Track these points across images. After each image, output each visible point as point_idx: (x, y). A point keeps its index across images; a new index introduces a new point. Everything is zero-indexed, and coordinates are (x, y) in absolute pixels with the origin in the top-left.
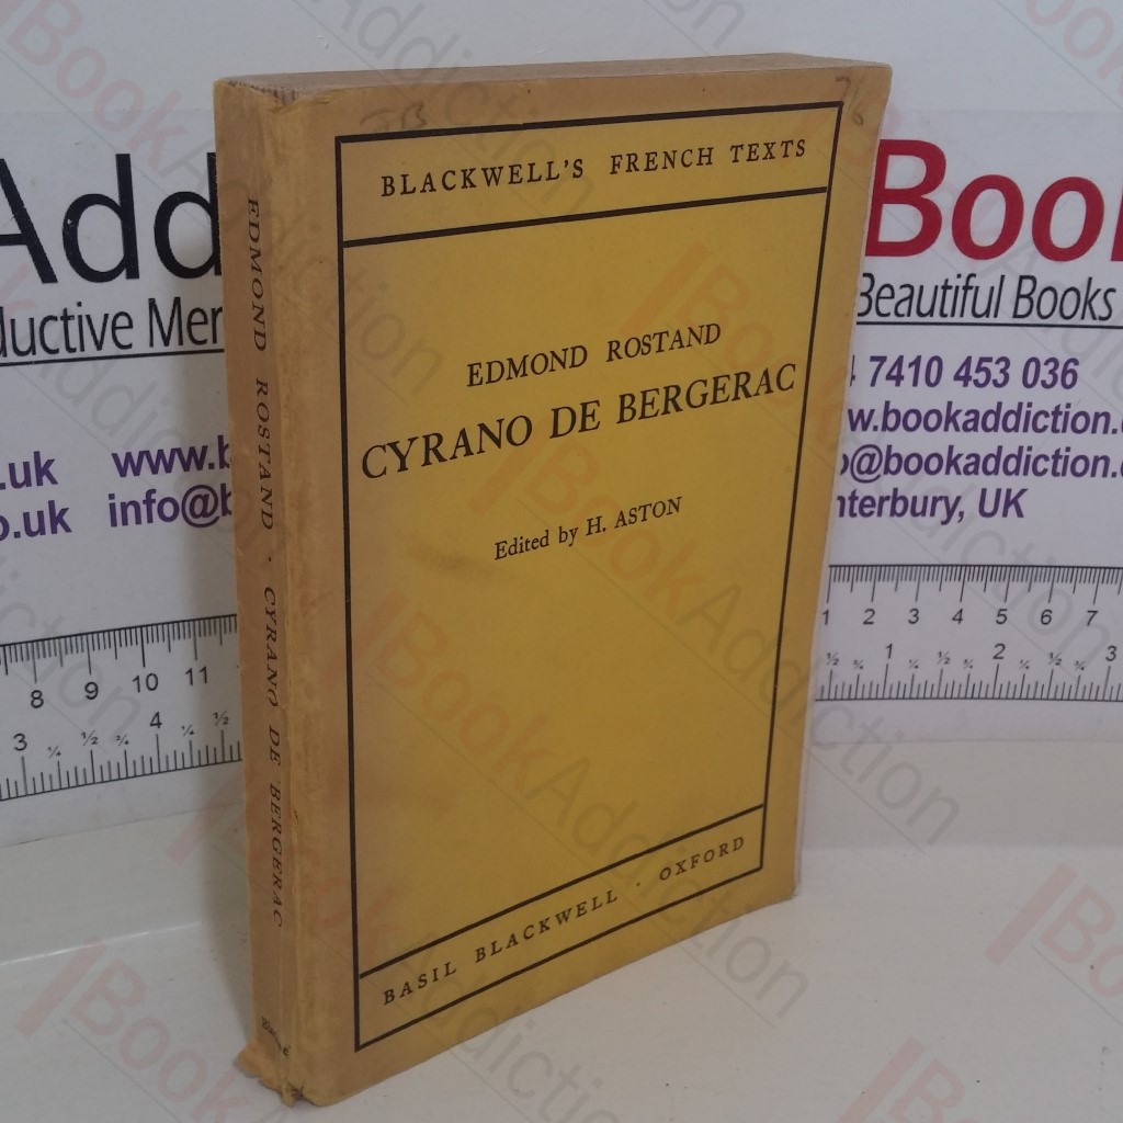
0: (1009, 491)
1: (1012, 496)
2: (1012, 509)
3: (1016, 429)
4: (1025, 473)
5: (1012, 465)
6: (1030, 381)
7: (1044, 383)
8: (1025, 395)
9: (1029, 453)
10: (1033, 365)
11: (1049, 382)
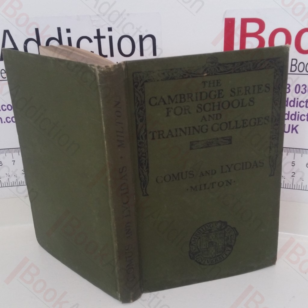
0: (293, 125)
1: (294, 127)
2: (294, 131)
3: (294, 106)
4: (298, 120)
5: (293, 117)
6: (297, 91)
7: (302, 92)
8: (296, 96)
9: (299, 114)
10: (298, 87)
11: (304, 92)
